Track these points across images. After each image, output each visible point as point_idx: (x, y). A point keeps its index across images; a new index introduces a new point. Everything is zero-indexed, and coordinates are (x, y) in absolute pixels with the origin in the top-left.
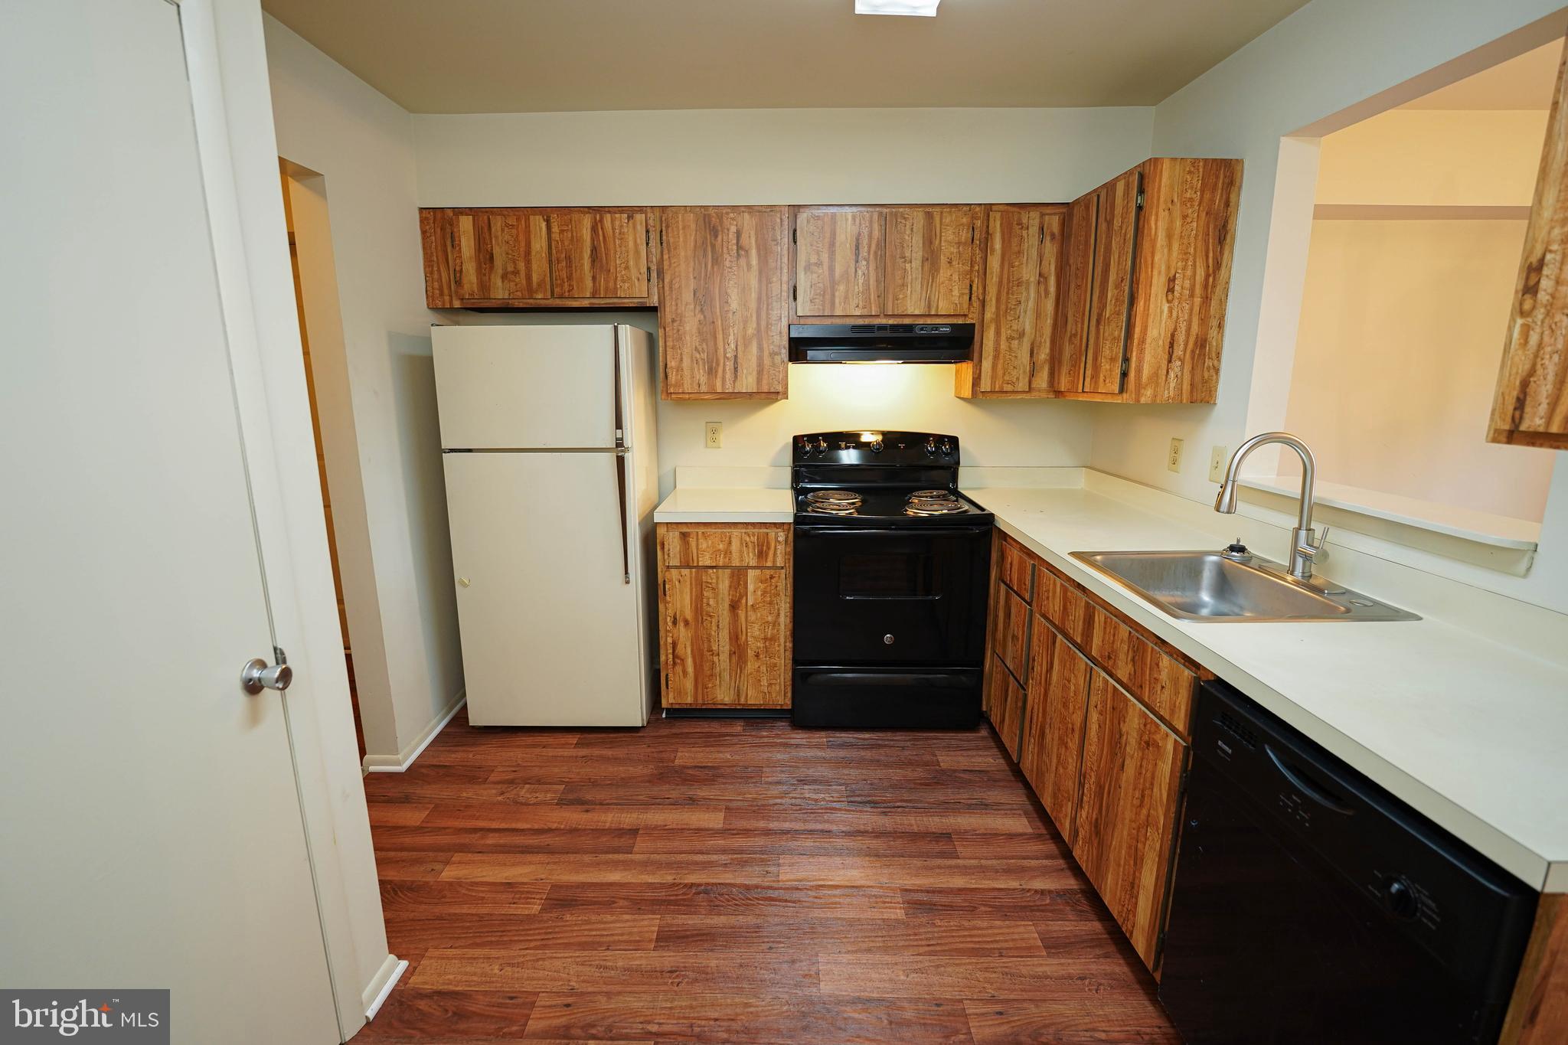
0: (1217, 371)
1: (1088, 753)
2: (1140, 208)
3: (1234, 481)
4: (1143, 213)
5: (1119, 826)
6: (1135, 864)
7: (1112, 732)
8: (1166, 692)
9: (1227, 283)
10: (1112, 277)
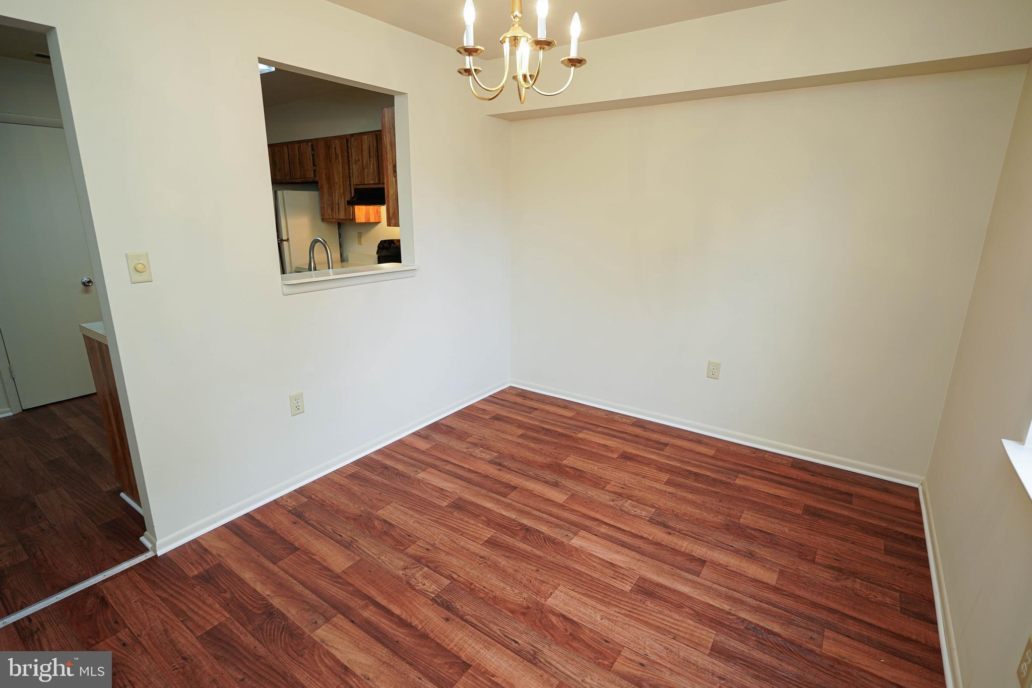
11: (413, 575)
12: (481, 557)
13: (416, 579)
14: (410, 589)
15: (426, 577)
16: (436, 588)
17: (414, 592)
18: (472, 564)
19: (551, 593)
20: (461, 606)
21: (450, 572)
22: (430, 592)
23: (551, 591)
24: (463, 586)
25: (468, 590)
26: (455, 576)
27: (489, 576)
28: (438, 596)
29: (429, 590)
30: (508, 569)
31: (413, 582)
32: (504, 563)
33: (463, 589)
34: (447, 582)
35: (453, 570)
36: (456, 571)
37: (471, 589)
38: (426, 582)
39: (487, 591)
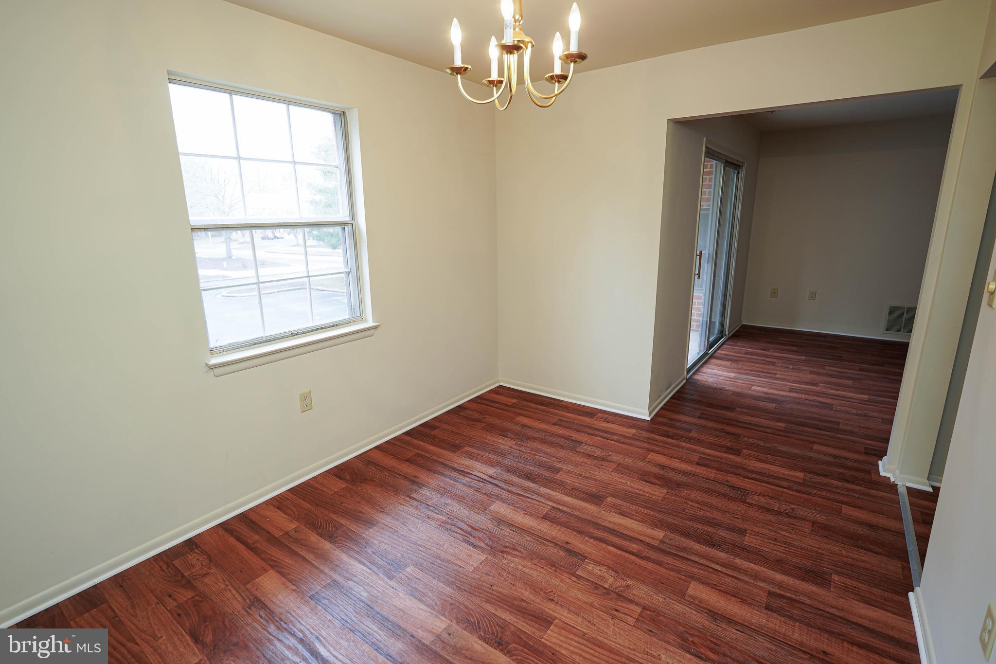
11: (616, 580)
12: (552, 600)
13: (611, 576)
14: (611, 566)
15: (601, 578)
16: (587, 567)
17: (606, 564)
18: (560, 591)
19: (481, 564)
20: (559, 552)
21: (580, 582)
22: (591, 563)
23: (481, 566)
24: (563, 569)
25: (557, 566)
26: (573, 578)
27: (540, 579)
28: (583, 561)
29: (593, 566)
30: (522, 586)
31: (613, 574)
32: (527, 593)
33: (562, 566)
34: (579, 573)
35: (578, 585)
36: (575, 583)
37: (554, 566)
38: (599, 573)
39: (539, 565)
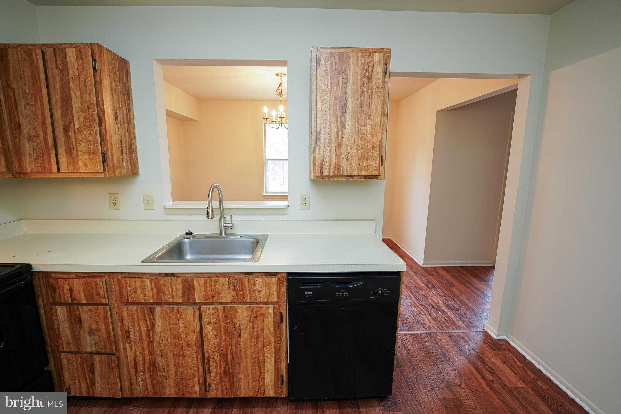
0: (137, 159)
1: (208, 346)
2: (95, 69)
3: (212, 205)
4: (98, 73)
5: (244, 360)
6: (259, 366)
7: (227, 327)
8: (263, 292)
9: (133, 119)
10: (76, 105)
